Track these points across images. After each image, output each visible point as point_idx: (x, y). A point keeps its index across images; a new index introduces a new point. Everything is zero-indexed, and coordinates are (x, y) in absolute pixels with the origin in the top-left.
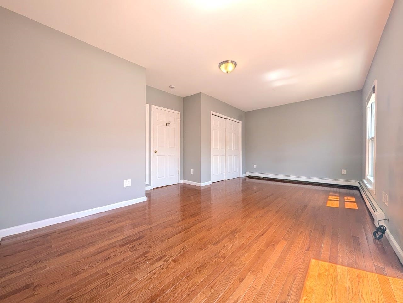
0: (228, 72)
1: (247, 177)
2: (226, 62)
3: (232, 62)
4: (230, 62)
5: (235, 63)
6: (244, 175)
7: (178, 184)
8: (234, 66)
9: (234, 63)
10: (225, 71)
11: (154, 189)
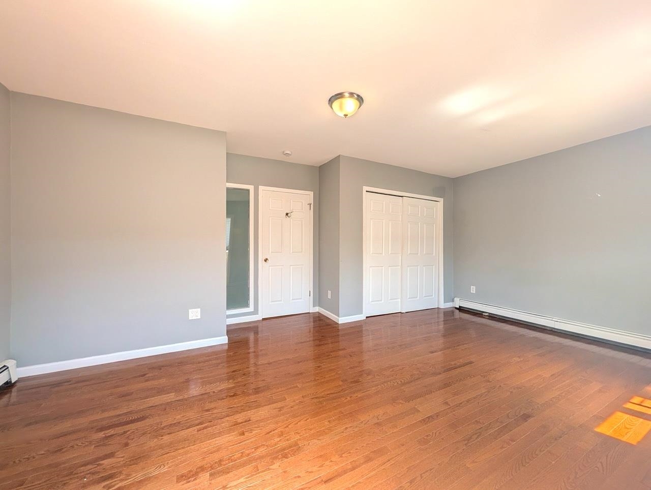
0: (347, 115)
1: (456, 308)
2: (340, 96)
3: (352, 94)
4: (347, 95)
5: (358, 96)
6: (449, 305)
7: (309, 313)
8: (358, 103)
9: (356, 96)
10: (341, 114)
11: (264, 319)
